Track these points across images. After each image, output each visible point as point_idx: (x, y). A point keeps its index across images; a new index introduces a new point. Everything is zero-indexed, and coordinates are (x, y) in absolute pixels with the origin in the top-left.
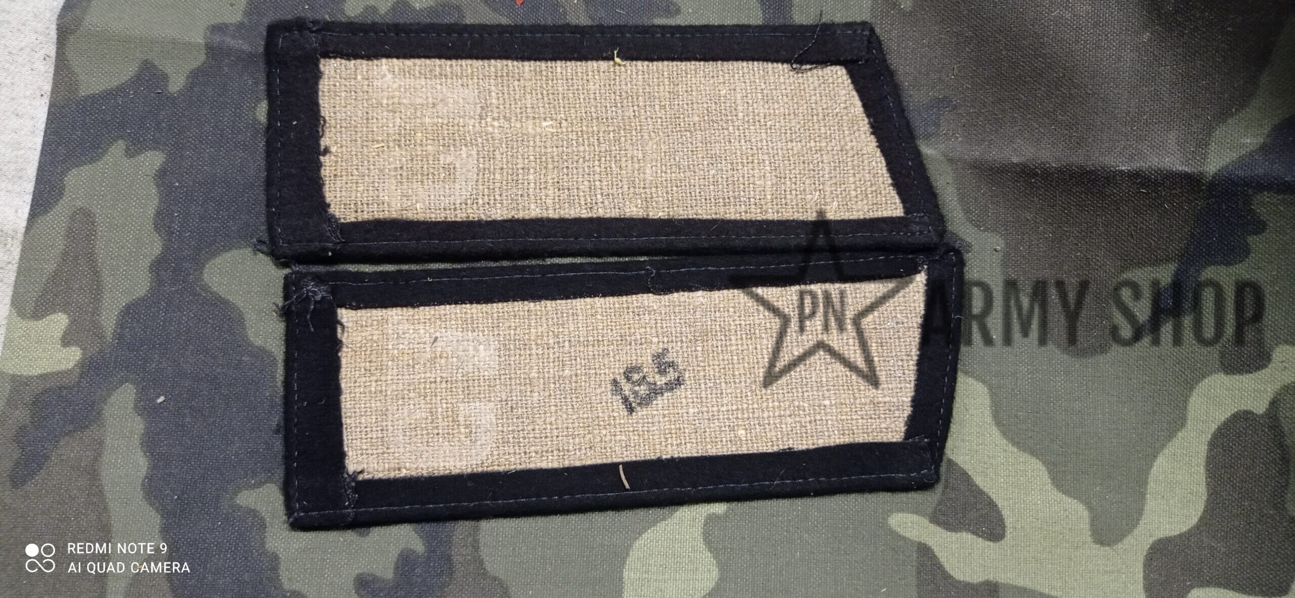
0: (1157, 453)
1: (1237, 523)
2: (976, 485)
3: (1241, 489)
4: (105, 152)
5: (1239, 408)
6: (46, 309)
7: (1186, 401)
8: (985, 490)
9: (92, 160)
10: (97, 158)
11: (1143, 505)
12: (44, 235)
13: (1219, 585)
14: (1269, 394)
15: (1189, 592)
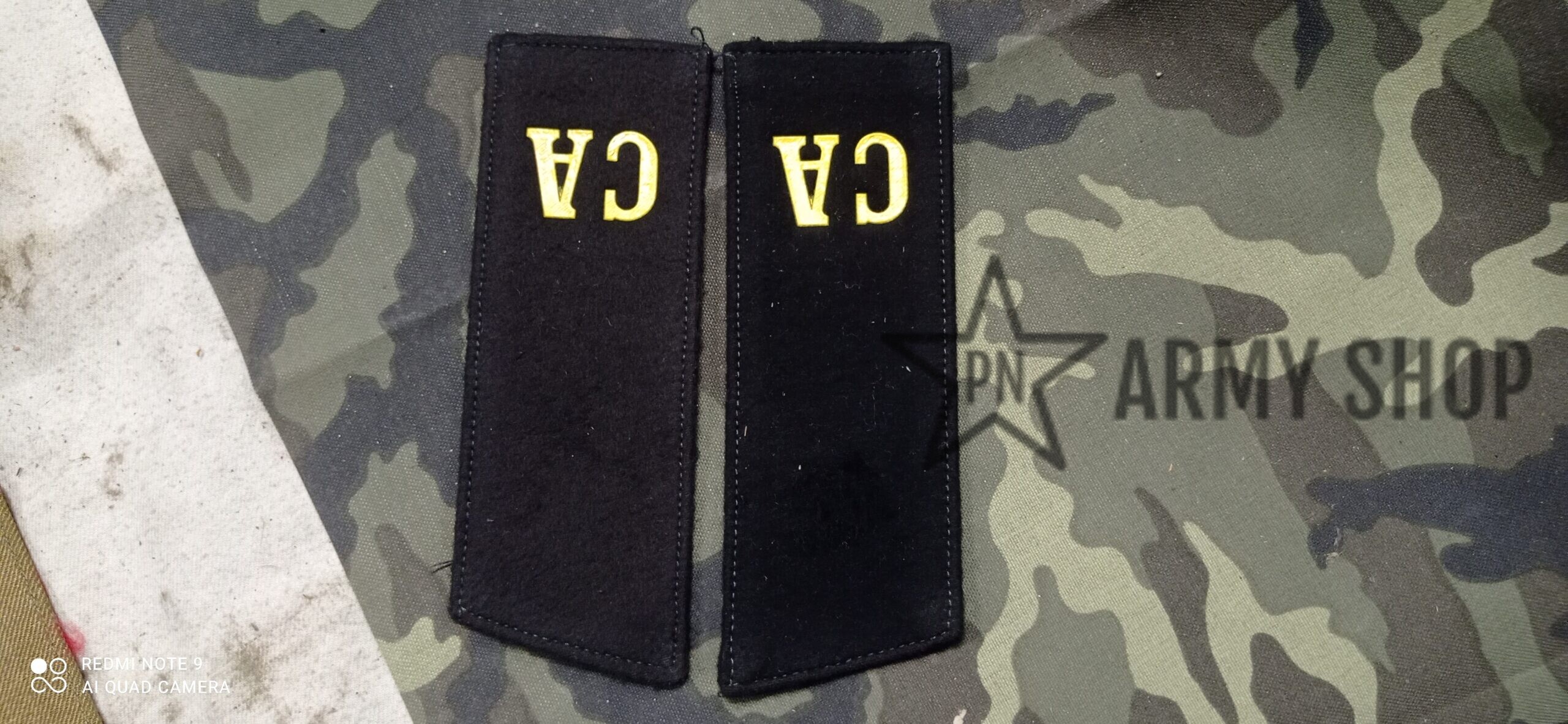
0: (1374, 171)
1: (1475, 188)
2: (1239, 293)
3: (1462, 158)
4: (366, 470)
5: (1420, 93)
6: (407, 622)
7: (1372, 114)
8: (1249, 292)
9: (360, 484)
10: (363, 479)
11: (1389, 222)
12: (364, 566)
13: (1491, 249)
14: (1437, 66)
15: (1470, 270)
